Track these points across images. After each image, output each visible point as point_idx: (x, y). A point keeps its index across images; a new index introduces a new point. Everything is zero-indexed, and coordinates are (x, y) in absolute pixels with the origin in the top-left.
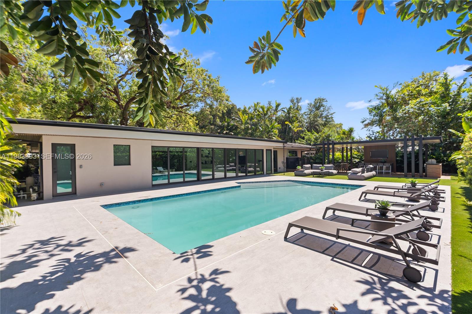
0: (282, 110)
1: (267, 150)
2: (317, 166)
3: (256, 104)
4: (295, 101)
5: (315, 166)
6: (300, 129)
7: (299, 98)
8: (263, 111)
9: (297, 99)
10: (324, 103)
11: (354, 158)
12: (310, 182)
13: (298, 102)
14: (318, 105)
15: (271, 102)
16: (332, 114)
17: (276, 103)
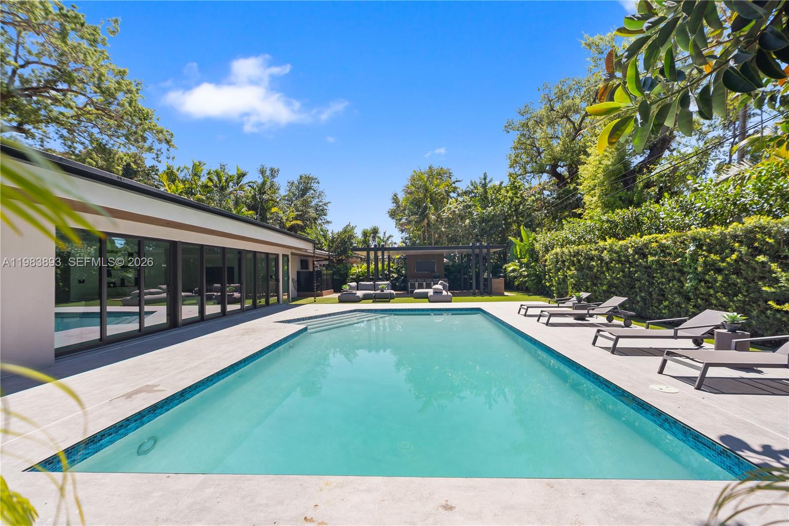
0: (250, 186)
1: (283, 255)
2: (366, 284)
3: (198, 164)
4: (268, 173)
5: (364, 284)
6: (299, 222)
7: (276, 169)
8: (220, 181)
9: (272, 170)
10: (315, 186)
11: (393, 272)
12: (396, 310)
13: (273, 176)
14: (304, 187)
15: (226, 167)
16: (325, 204)
17: (238, 170)
